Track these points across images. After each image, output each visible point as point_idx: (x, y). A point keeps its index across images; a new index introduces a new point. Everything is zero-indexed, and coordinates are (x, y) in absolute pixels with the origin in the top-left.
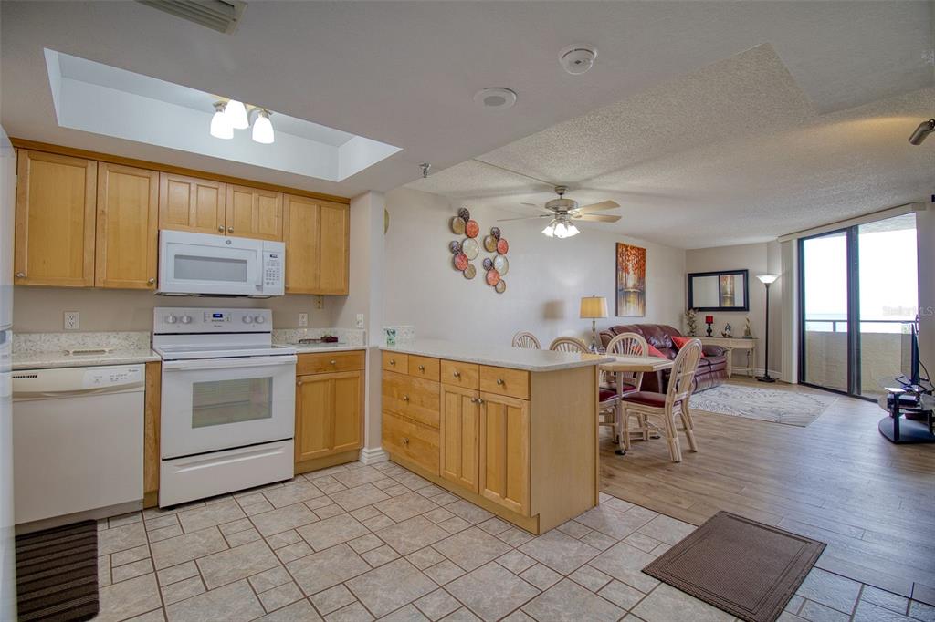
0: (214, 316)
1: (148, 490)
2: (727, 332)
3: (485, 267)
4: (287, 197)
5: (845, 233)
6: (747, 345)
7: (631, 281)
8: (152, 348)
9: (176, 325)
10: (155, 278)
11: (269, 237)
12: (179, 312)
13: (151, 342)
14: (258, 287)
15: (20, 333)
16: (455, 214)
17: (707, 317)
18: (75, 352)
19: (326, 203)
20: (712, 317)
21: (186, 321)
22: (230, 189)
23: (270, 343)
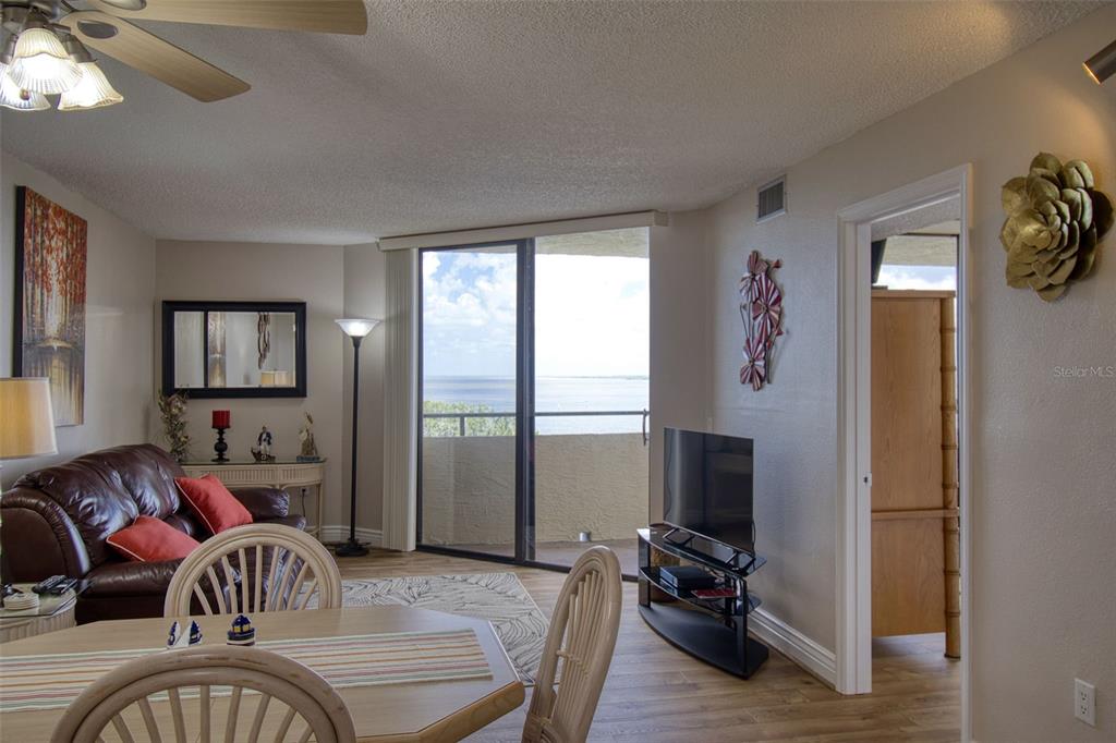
2: (264, 447)
5: (515, 247)
6: (306, 476)
7: (53, 315)
17: (216, 414)
20: (227, 414)
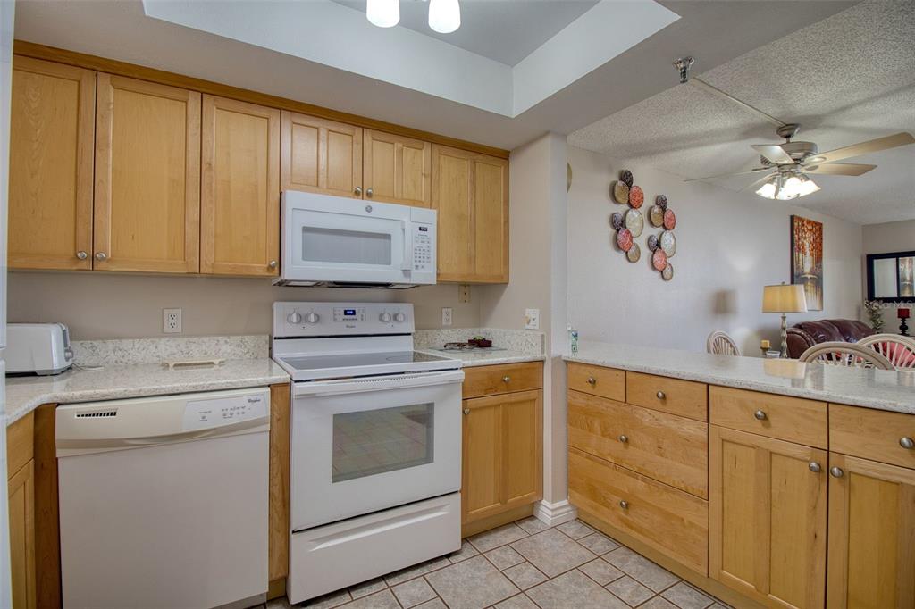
0: (346, 313)
1: (274, 577)
3: (649, 246)
4: (436, 147)
7: (807, 264)
8: (271, 356)
9: (300, 326)
10: (277, 261)
11: (415, 203)
12: (304, 307)
13: (270, 349)
14: (406, 272)
15: (108, 339)
16: (615, 178)
17: (900, 310)
18: (175, 365)
19: (480, 157)
20: (907, 310)
21: (313, 320)
22: (368, 136)
23: (411, 349)
